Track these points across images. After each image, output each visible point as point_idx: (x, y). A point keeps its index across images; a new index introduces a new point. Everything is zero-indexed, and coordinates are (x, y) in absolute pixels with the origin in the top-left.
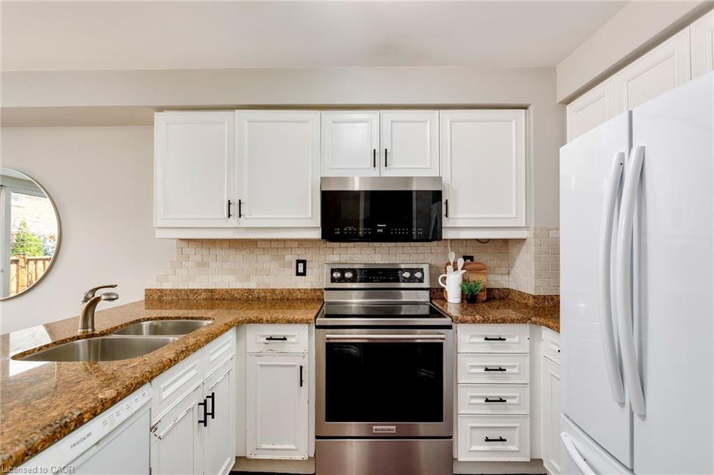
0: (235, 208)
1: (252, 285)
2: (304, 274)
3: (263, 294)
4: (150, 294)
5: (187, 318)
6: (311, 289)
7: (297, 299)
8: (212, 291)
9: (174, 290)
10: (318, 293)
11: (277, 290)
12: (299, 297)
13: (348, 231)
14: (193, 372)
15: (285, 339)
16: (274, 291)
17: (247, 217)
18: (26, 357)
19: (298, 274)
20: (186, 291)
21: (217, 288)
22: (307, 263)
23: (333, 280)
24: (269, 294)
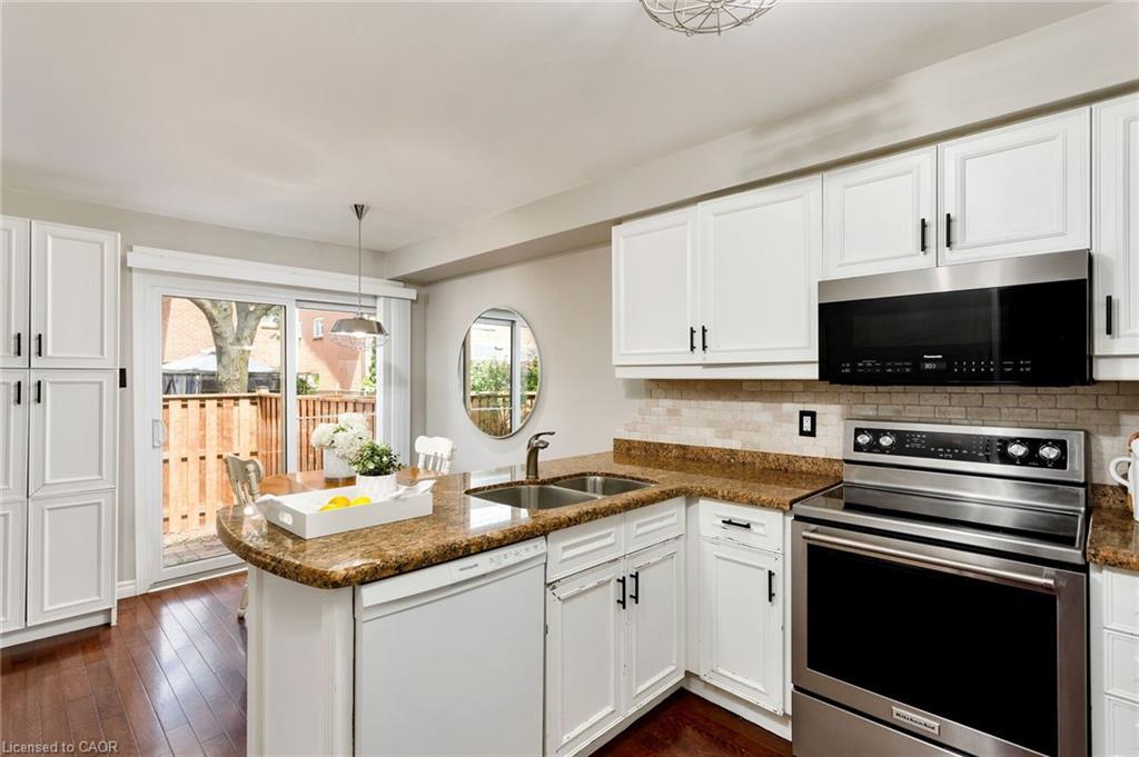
0: (699, 338)
1: (735, 444)
2: (812, 433)
3: (749, 459)
4: (618, 443)
5: (633, 479)
6: (824, 459)
7: (801, 472)
8: (684, 448)
9: (643, 442)
10: (837, 467)
11: (770, 454)
12: (804, 468)
13: (864, 367)
14: (610, 540)
15: (748, 526)
16: (765, 455)
17: (713, 349)
18: (478, 493)
19: (802, 433)
20: (655, 444)
21: (690, 444)
22: (817, 416)
23: (858, 448)
24: (758, 459)
